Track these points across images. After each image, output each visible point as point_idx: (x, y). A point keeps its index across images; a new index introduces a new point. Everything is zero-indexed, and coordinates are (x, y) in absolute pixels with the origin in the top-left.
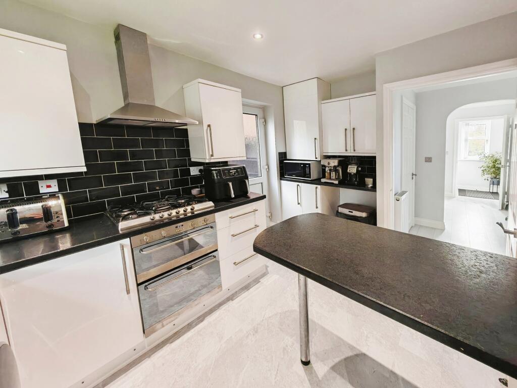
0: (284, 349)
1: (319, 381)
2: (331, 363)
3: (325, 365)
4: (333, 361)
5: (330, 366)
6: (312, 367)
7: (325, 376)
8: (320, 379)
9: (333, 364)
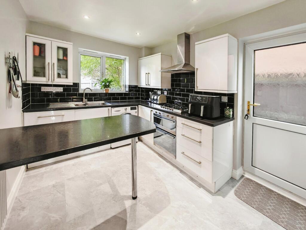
0: (144, 190)
1: (124, 200)
2: (128, 211)
3: (129, 207)
4: (128, 212)
5: (127, 209)
6: (130, 199)
7: (124, 204)
8: (124, 201)
9: (127, 211)
